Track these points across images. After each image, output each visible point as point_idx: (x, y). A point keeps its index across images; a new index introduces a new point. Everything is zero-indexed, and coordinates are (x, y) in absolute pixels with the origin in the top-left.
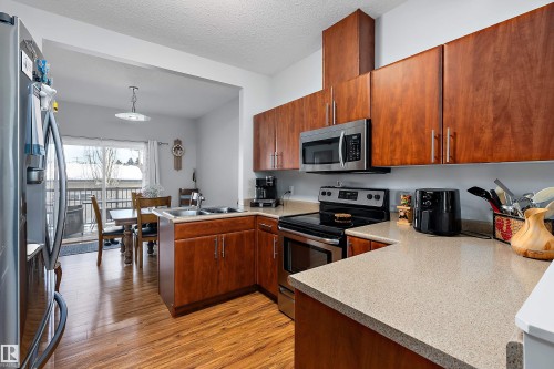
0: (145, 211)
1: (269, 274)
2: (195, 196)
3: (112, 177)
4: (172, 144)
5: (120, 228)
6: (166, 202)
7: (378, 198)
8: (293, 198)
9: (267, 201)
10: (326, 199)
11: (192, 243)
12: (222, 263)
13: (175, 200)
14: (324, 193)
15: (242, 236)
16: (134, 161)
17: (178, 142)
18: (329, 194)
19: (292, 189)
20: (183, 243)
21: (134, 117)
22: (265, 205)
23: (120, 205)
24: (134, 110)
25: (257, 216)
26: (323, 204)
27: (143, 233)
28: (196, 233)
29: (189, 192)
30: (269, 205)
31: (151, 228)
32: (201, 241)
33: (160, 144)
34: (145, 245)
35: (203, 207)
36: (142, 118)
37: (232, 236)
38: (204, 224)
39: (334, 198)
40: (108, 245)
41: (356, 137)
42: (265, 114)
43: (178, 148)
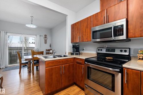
0: (35, 56)
1: (80, 79)
2: (51, 51)
3: (27, 46)
4: (44, 36)
5: (27, 61)
6: (42, 53)
7: (125, 51)
10: (100, 52)
11: (52, 69)
12: (63, 76)
13: (45, 53)
14: (99, 50)
15: (70, 65)
16: (34, 42)
17: (46, 35)
18: (101, 50)
19: (85, 49)
20: (49, 69)
22: (76, 54)
23: (29, 54)
24: (32, 24)
25: (74, 58)
26: (98, 54)
27: (34, 63)
28: (54, 65)
29: (49, 50)
30: (77, 54)
31: (37, 62)
32: (56, 68)
33: (40, 36)
34: (35, 67)
35: (55, 55)
36: (35, 27)
38: (56, 61)
39: (104, 51)
41: (120, 26)
42: (76, 23)
43: (46, 37)
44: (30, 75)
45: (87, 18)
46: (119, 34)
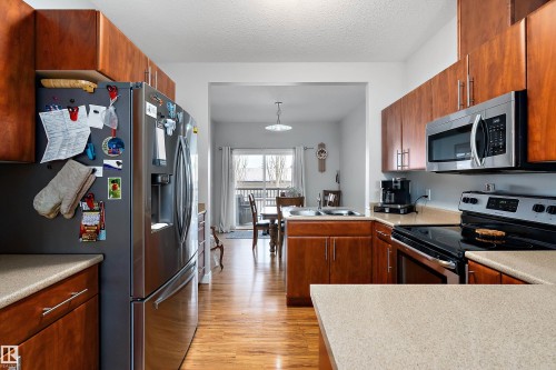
4: (316, 147)
8: (430, 205)
9: (393, 206)
10: (470, 208)
12: (334, 266)
14: (466, 200)
15: (356, 241)
17: (322, 145)
18: (474, 201)
19: (430, 194)
20: (295, 240)
21: (279, 128)
22: (393, 211)
24: (279, 122)
25: (375, 221)
26: (466, 215)
30: (397, 211)
32: (312, 240)
33: (305, 149)
37: (345, 240)
38: (315, 225)
39: (481, 208)
40: (264, 234)
41: (498, 121)
42: (391, 106)
43: (322, 151)
44: (273, 256)
45: (420, 89)
46: (494, 148)
